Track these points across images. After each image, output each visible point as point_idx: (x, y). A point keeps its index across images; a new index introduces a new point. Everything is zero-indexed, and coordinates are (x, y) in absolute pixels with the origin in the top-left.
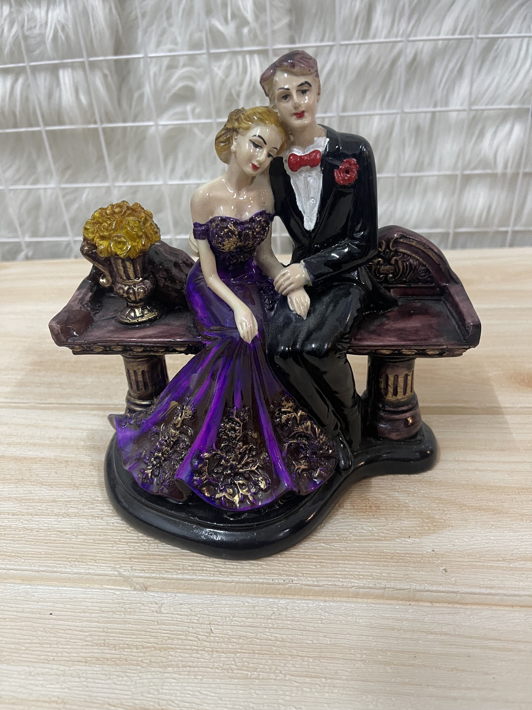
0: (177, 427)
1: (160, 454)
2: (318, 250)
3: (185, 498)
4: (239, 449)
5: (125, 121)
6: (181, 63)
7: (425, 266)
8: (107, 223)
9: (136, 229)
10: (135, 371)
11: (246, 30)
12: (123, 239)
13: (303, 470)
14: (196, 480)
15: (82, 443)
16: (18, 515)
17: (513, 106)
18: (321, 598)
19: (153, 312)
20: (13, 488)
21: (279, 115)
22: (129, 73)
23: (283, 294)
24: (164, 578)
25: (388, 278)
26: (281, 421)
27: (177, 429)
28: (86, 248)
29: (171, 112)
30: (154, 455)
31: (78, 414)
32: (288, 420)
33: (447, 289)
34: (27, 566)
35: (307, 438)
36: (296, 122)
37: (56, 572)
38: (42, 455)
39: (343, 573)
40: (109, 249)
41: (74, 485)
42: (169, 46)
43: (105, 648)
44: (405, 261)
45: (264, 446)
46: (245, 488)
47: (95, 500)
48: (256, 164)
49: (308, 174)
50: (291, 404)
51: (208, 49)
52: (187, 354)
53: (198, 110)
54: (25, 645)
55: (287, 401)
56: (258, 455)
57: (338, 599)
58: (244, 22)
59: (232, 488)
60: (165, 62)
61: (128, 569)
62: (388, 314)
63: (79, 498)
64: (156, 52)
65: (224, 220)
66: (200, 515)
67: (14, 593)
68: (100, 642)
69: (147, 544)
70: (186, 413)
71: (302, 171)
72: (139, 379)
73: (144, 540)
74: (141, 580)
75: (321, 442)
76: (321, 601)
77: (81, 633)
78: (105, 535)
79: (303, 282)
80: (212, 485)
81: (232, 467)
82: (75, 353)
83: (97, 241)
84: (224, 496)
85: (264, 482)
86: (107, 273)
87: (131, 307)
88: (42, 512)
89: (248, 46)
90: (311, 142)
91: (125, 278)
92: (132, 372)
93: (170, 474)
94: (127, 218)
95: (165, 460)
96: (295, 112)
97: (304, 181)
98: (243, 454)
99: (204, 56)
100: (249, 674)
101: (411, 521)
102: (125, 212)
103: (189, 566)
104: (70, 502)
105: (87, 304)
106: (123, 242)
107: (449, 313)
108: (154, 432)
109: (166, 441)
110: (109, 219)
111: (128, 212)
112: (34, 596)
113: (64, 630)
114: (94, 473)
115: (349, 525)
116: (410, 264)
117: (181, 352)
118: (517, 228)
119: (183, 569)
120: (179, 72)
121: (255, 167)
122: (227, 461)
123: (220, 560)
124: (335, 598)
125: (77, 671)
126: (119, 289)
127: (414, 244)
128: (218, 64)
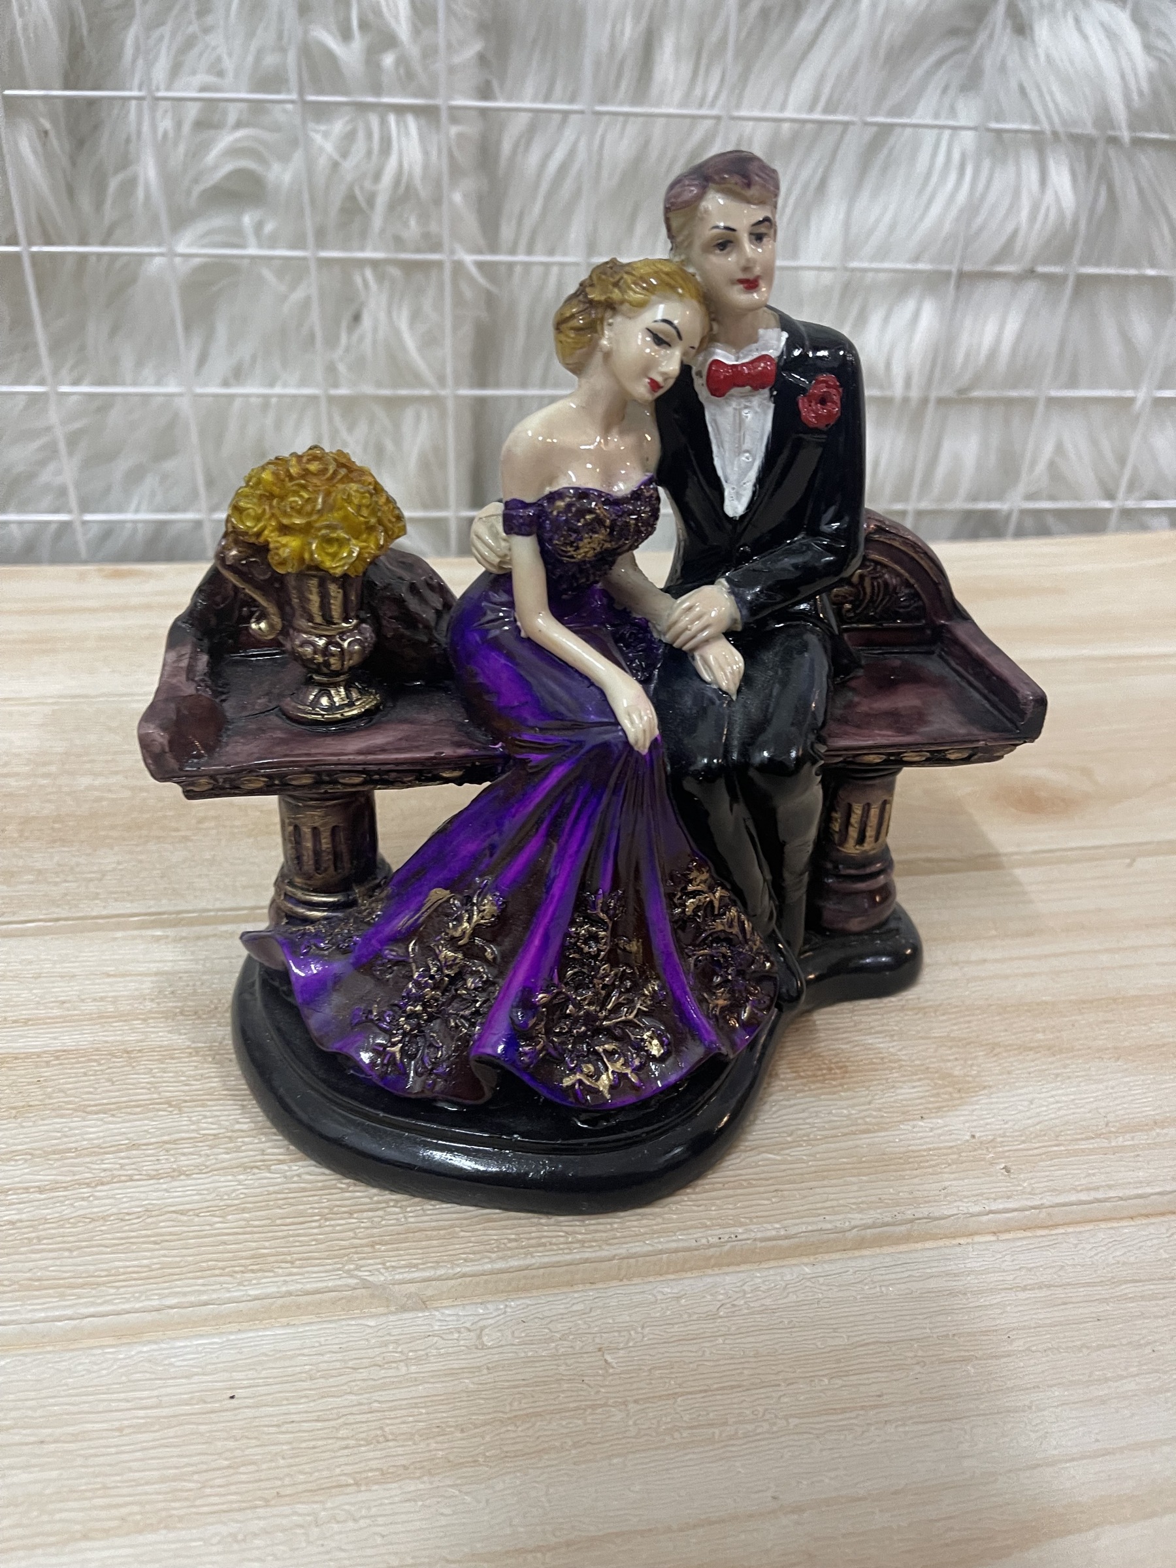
0: (461, 943)
1: (419, 1008)
2: (747, 557)
3: (488, 1094)
4: (603, 978)
5: (83, 242)
6: (232, 118)
7: (911, 586)
8: (301, 497)
9: (365, 512)
10: (315, 829)
11: (388, 60)
12: (343, 535)
13: (723, 1009)
14: (526, 1054)
15: (149, 1005)
16: (52, 1190)
17: (921, 266)
18: (805, 1260)
19: (371, 693)
20: (16, 1128)
21: (698, 278)
22: (96, 127)
23: (685, 648)
24: (464, 1275)
25: (844, 611)
26: (684, 911)
27: (457, 949)
28: (234, 552)
29: (201, 227)
30: (404, 1012)
31: (115, 939)
32: (697, 908)
33: (949, 631)
34: (128, 1301)
35: (729, 940)
36: (740, 297)
37: (206, 1304)
38: (57, 1045)
39: (828, 1204)
40: (307, 556)
41: (169, 1104)
42: (202, 78)
43: (391, 1444)
44: (876, 578)
45: (653, 967)
46: (619, 1059)
47: (233, 1131)
48: (659, 379)
49: (744, 402)
50: (705, 876)
51: (301, 93)
52: (460, 784)
53: (269, 227)
54: (196, 1477)
55: (699, 869)
56: (636, 988)
57: (826, 1257)
58: (389, 41)
59: (589, 1062)
60: (192, 112)
61: (378, 1270)
62: (853, 684)
63: (193, 1131)
64: (168, 88)
65: (583, 494)
66: (522, 1128)
67: (120, 1367)
68: (373, 1433)
69: (397, 1210)
70: (480, 911)
71: (732, 396)
72: (324, 847)
73: (387, 1202)
74: (412, 1288)
75: (755, 948)
76: (806, 1265)
77: (319, 1425)
78: (291, 1205)
79: (724, 625)
80: (552, 1060)
81: (590, 1018)
82: (190, 795)
83: (272, 537)
84: (580, 1082)
85: (655, 1042)
86: (272, 609)
87: (320, 684)
88: (114, 1177)
89: (390, 94)
90: (753, 339)
91: (319, 620)
92: (306, 831)
93: (448, 1048)
94: (340, 486)
95: (429, 1020)
96: (741, 276)
97: (734, 416)
98: (609, 988)
99: (289, 107)
100: (717, 1431)
101: (914, 1087)
102: (335, 473)
103: (510, 1240)
104: (175, 1142)
105: (203, 680)
106: (337, 540)
107: (958, 679)
108: (390, 961)
109: (432, 977)
110: (304, 487)
111: (343, 471)
112: (171, 1364)
113: (278, 1426)
114: (210, 1069)
115: (803, 1111)
116: (886, 584)
117: (447, 781)
118: (924, 505)
119: (499, 1249)
120: (226, 140)
121: (654, 385)
122: (578, 1006)
123: (571, 1218)
124: (819, 1257)
125: (347, 1507)
126: (301, 646)
127: (896, 544)
128: (323, 128)
